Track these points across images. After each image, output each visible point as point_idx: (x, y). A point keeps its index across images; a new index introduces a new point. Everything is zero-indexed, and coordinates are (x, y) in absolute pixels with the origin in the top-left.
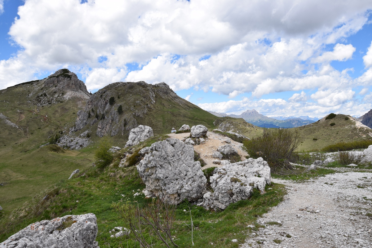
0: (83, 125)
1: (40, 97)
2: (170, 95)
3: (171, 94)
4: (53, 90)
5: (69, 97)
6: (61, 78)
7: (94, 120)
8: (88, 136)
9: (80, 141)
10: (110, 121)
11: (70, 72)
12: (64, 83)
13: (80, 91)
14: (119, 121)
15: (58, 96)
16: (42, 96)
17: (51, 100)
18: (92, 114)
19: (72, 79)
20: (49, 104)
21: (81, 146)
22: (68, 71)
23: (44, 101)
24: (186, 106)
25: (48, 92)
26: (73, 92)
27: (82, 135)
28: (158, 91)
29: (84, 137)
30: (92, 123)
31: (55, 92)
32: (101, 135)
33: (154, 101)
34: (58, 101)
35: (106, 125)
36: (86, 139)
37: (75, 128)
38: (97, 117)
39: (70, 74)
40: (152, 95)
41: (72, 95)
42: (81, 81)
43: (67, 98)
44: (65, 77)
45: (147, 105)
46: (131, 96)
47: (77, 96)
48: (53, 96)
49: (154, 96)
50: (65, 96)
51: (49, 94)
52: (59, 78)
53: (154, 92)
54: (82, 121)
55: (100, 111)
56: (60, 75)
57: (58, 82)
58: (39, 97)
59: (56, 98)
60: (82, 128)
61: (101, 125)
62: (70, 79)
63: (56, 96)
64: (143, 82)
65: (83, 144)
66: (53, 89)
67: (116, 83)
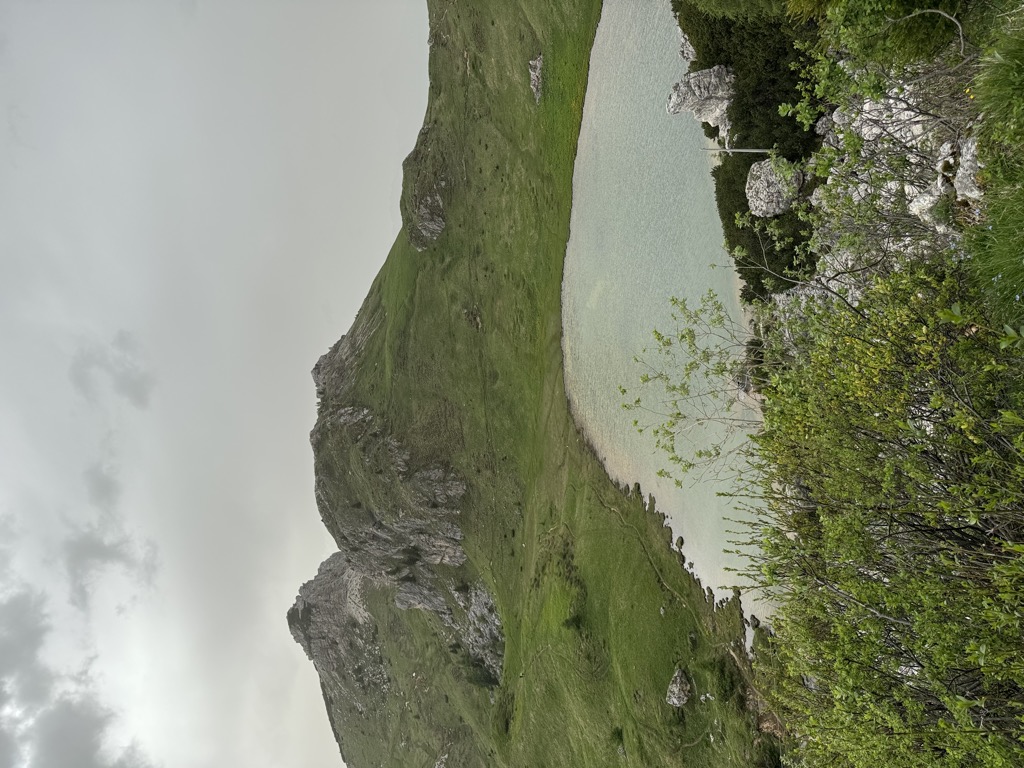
0: (435, 596)
1: (366, 683)
2: (347, 359)
3: (344, 358)
4: (346, 651)
5: (361, 610)
6: (312, 631)
7: (421, 569)
8: (464, 588)
9: (476, 610)
10: (422, 537)
11: (295, 605)
12: (324, 622)
13: (345, 577)
14: (421, 518)
15: (362, 639)
16: (362, 678)
17: (373, 656)
18: (405, 572)
19: (314, 602)
20: (381, 662)
21: (491, 610)
22: (292, 609)
23: (374, 675)
24: (377, 315)
25: (350, 662)
26: (349, 600)
27: (462, 604)
28: (336, 396)
29: (468, 599)
30: (430, 576)
31: (351, 644)
32: (461, 557)
33: (366, 411)
34: (374, 637)
35: (434, 546)
36: (473, 594)
37: (445, 614)
38: (411, 562)
39: (301, 607)
40: (346, 416)
41: (357, 601)
42: (320, 570)
43: (366, 615)
44: (310, 620)
45: (375, 435)
46: (353, 473)
47: (358, 587)
48: (360, 652)
49: (349, 409)
50: (361, 621)
51: (356, 660)
52: (312, 635)
53: (339, 407)
54: (425, 598)
55: (396, 553)
56: (304, 631)
57: (324, 638)
58: (364, 688)
59: (366, 643)
60: (442, 599)
61: (434, 556)
62: (314, 606)
63: (360, 642)
64: (311, 436)
65: (486, 604)
66: (343, 651)
67: (318, 503)
